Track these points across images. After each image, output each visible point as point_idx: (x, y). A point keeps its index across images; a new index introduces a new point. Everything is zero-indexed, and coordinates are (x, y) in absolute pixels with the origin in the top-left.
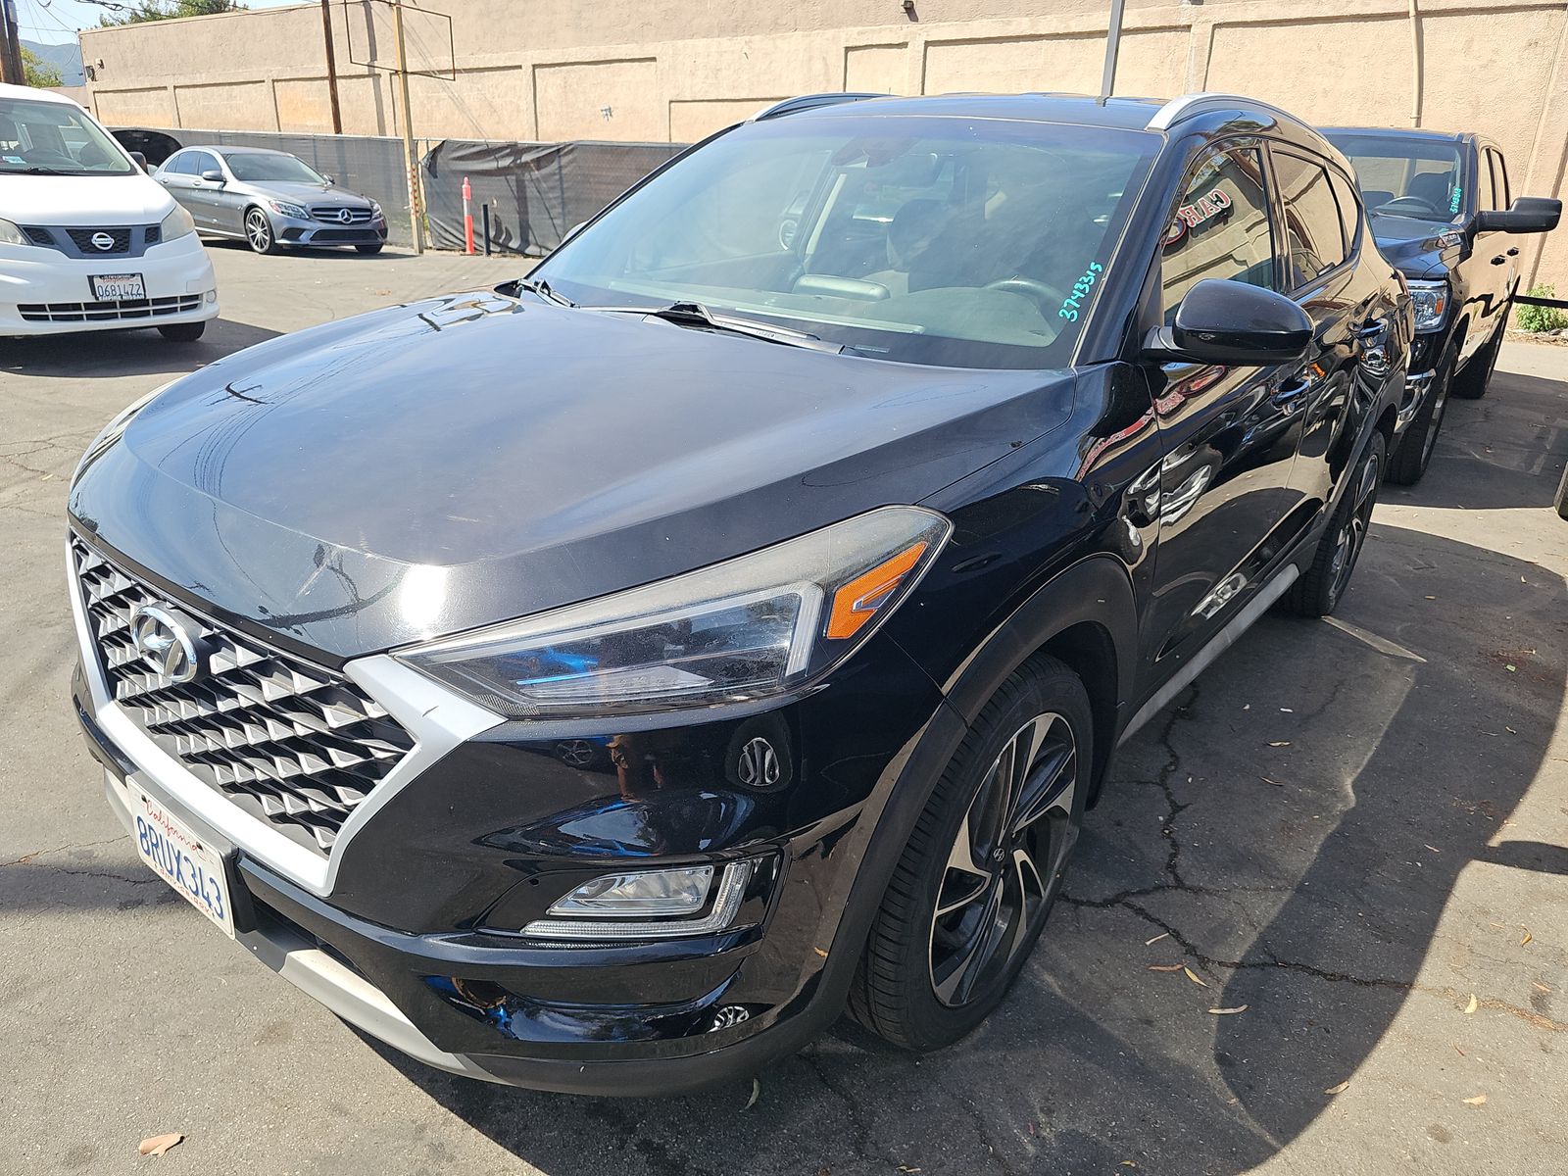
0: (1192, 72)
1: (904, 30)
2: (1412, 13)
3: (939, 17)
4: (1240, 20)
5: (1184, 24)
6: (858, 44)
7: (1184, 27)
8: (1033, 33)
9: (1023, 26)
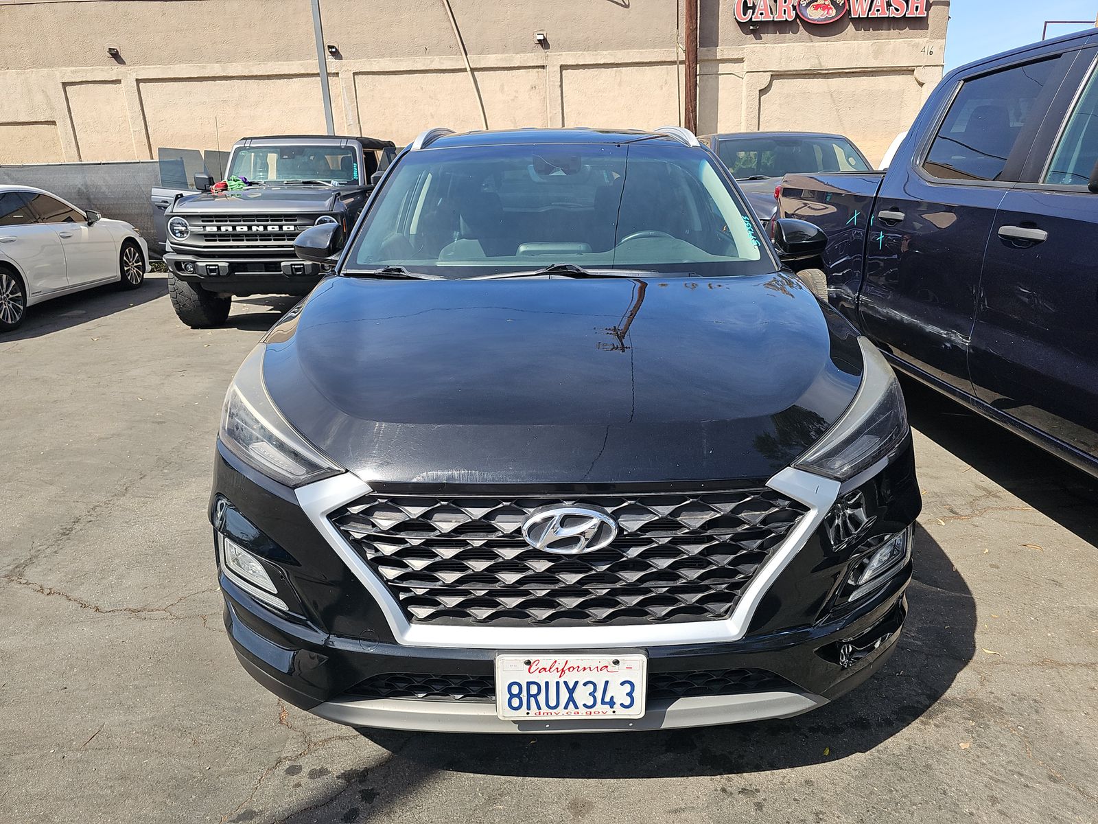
0: (347, 103)
1: (114, 71)
2: (468, 69)
3: (146, 61)
4: (369, 70)
5: (333, 72)
6: (74, 80)
7: (334, 74)
8: (225, 75)
9: (217, 70)
